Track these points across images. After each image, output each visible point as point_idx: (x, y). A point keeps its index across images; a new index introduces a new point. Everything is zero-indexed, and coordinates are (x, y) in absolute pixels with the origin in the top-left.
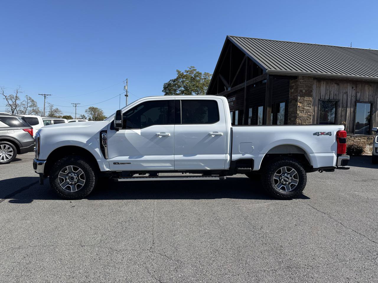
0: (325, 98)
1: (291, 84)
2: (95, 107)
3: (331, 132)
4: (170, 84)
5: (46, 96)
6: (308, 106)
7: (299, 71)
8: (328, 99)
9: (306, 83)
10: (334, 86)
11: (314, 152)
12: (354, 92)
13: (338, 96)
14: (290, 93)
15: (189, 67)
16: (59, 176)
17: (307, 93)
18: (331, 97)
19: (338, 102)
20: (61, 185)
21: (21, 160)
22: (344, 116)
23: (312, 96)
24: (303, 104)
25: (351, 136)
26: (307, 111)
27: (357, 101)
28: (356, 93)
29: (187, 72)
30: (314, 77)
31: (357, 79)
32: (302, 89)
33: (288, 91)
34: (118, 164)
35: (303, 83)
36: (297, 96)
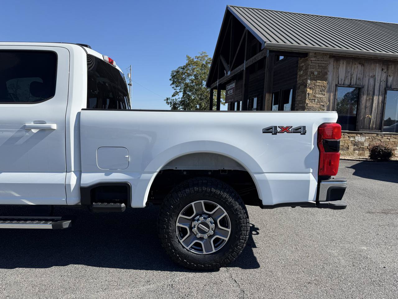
0: (344, 82)
1: (300, 64)
3: (304, 127)
4: (179, 72)
6: (321, 93)
7: (310, 45)
8: (349, 84)
9: (319, 62)
10: (357, 67)
11: (264, 172)
12: (384, 75)
13: (362, 81)
14: (298, 76)
15: (200, 53)
17: (320, 75)
18: (352, 82)
19: (362, 89)
22: (369, 108)
23: (327, 80)
24: (314, 91)
25: (377, 134)
26: (320, 100)
27: (388, 88)
28: (387, 76)
29: (198, 59)
30: (330, 54)
31: (389, 58)
32: (313, 70)
33: (297, 74)
35: (315, 62)
36: (306, 80)
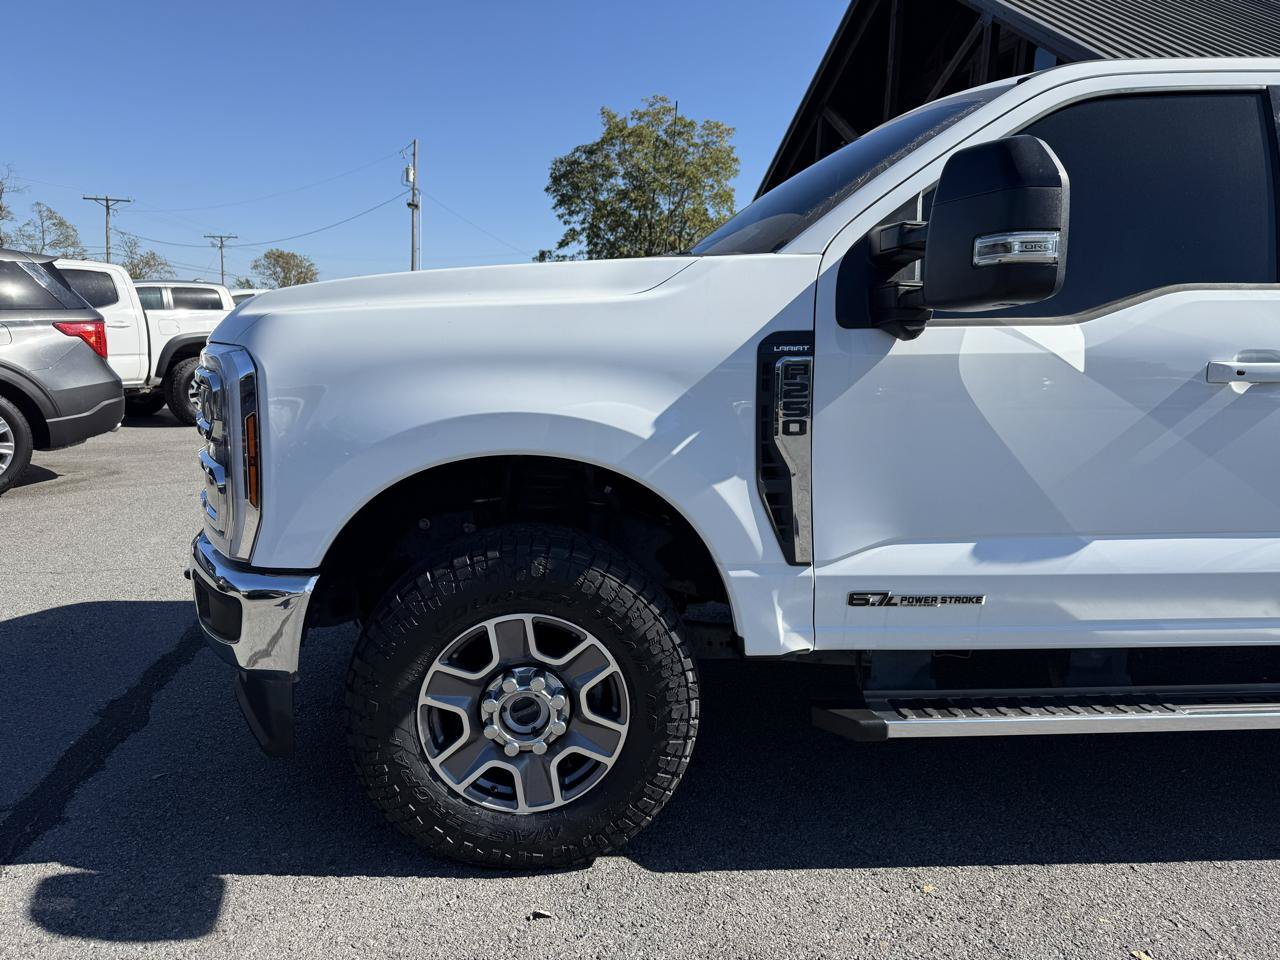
2: (286, 252)
4: (576, 163)
5: (110, 203)
15: (647, 100)
16: (424, 700)
20: (436, 763)
21: (54, 476)
29: (639, 119)
34: (886, 600)
